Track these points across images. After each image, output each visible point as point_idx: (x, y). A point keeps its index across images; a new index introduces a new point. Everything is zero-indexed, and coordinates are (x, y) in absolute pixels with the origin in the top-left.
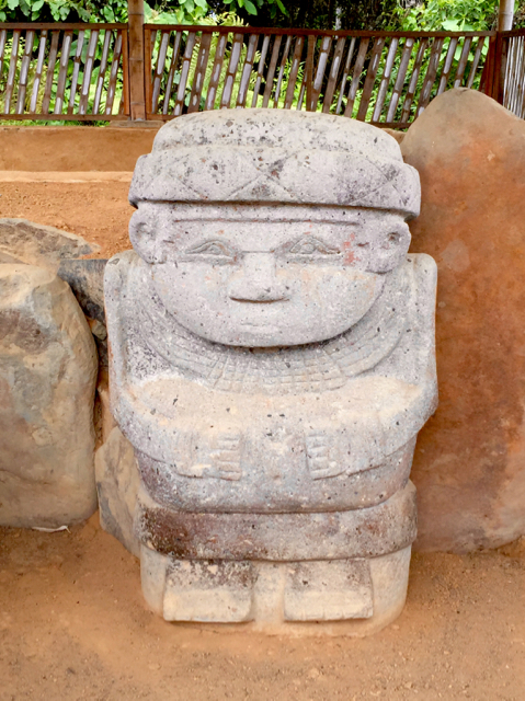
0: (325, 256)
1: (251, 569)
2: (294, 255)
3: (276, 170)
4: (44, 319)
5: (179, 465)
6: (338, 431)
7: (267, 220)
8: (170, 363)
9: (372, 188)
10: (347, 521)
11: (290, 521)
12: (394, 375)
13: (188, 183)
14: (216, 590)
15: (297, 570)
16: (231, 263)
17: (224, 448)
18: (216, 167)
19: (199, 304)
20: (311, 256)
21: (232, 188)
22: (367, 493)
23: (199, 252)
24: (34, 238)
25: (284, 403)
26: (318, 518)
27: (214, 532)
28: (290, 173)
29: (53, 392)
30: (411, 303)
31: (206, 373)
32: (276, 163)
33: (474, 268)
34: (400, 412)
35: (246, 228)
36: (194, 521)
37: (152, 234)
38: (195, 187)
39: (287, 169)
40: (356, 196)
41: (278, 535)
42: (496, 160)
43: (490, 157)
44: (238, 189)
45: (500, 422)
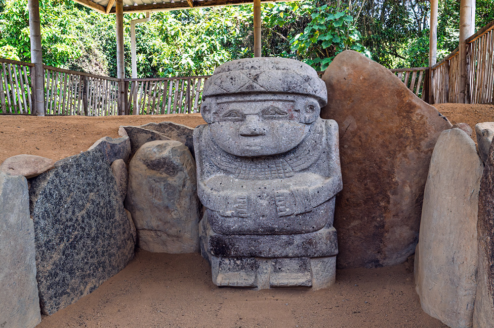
0: (280, 116)
1: (255, 262)
2: (267, 116)
3: (256, 78)
4: (177, 161)
5: (221, 211)
6: (290, 194)
7: (254, 101)
8: (219, 168)
9: (299, 84)
10: (298, 239)
11: (271, 238)
12: (319, 173)
13: (221, 86)
14: (239, 272)
15: (276, 263)
16: (241, 121)
17: (240, 202)
18: (232, 79)
19: (228, 139)
20: (274, 116)
21: (238, 87)
22: (306, 225)
23: (228, 116)
24: (175, 130)
25: (267, 183)
26: (284, 237)
27: (238, 244)
28: (262, 79)
29: (180, 194)
30: (324, 139)
31: (234, 172)
32: (256, 75)
33: (359, 129)
34: (320, 187)
35: (246, 105)
36: (229, 239)
37: (209, 111)
38: (224, 88)
39: (260, 78)
40: (291, 88)
41: (266, 245)
42: (364, 79)
43: (361, 78)
44: (241, 87)
45: (380, 203)
